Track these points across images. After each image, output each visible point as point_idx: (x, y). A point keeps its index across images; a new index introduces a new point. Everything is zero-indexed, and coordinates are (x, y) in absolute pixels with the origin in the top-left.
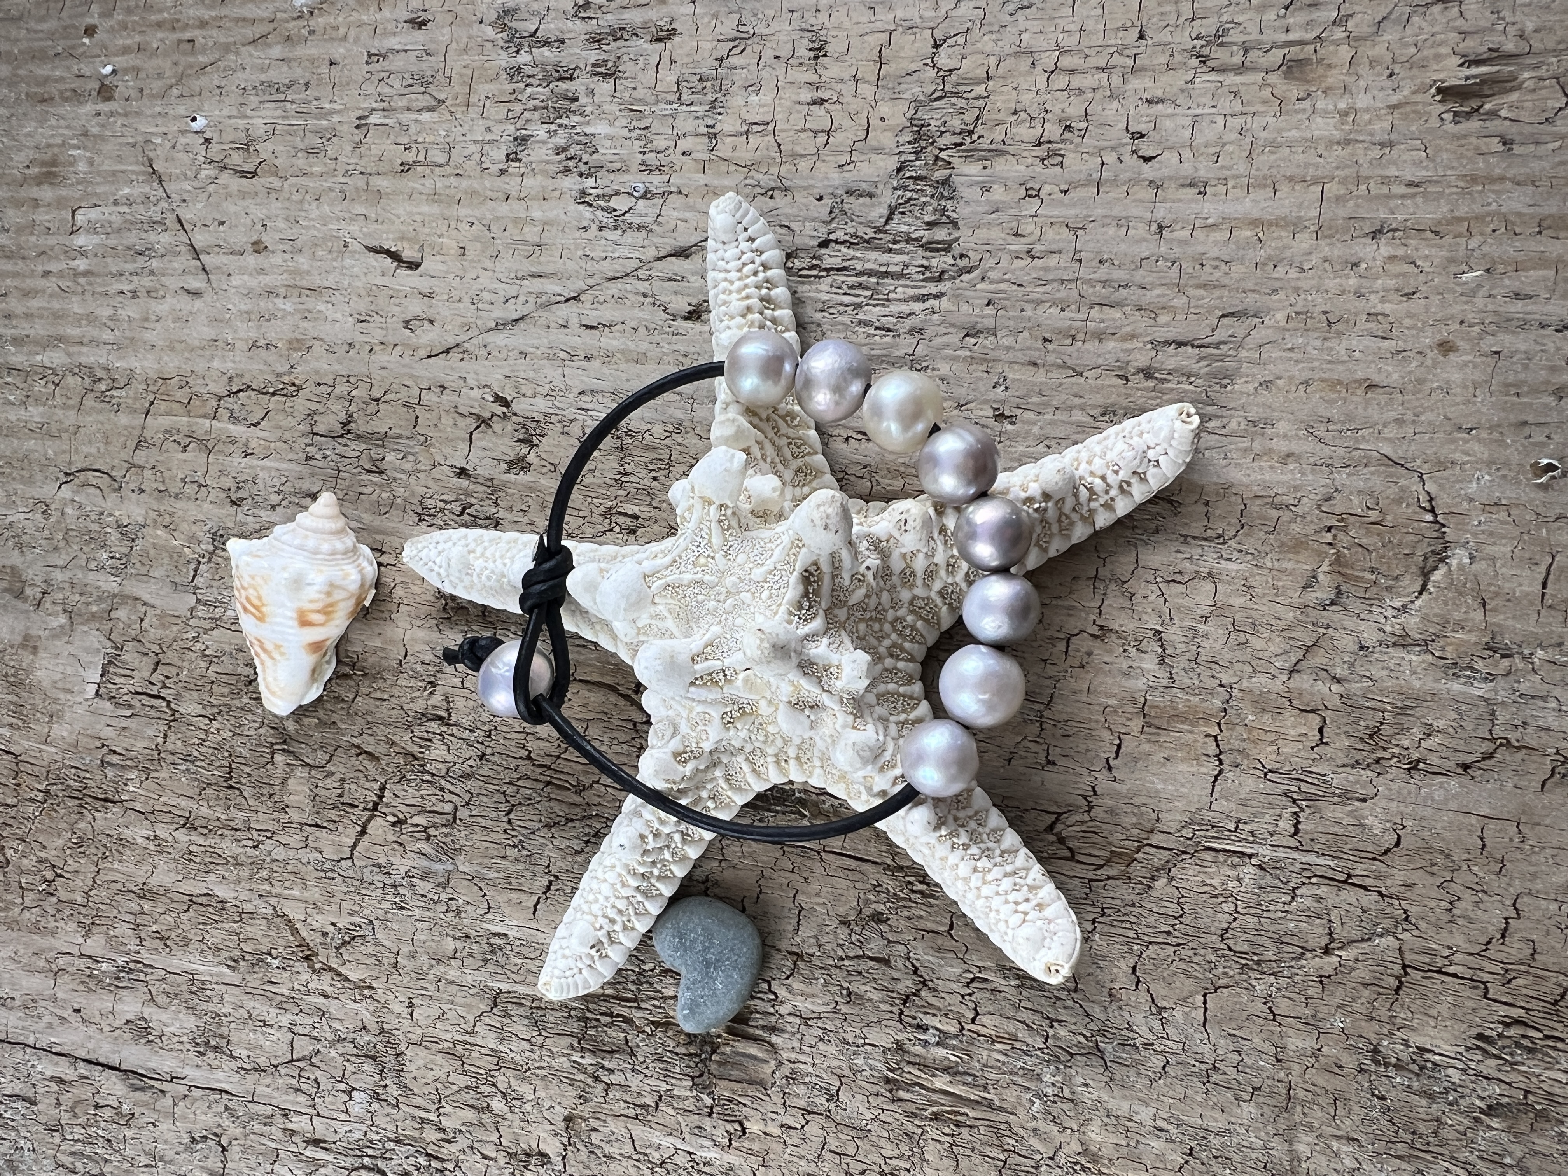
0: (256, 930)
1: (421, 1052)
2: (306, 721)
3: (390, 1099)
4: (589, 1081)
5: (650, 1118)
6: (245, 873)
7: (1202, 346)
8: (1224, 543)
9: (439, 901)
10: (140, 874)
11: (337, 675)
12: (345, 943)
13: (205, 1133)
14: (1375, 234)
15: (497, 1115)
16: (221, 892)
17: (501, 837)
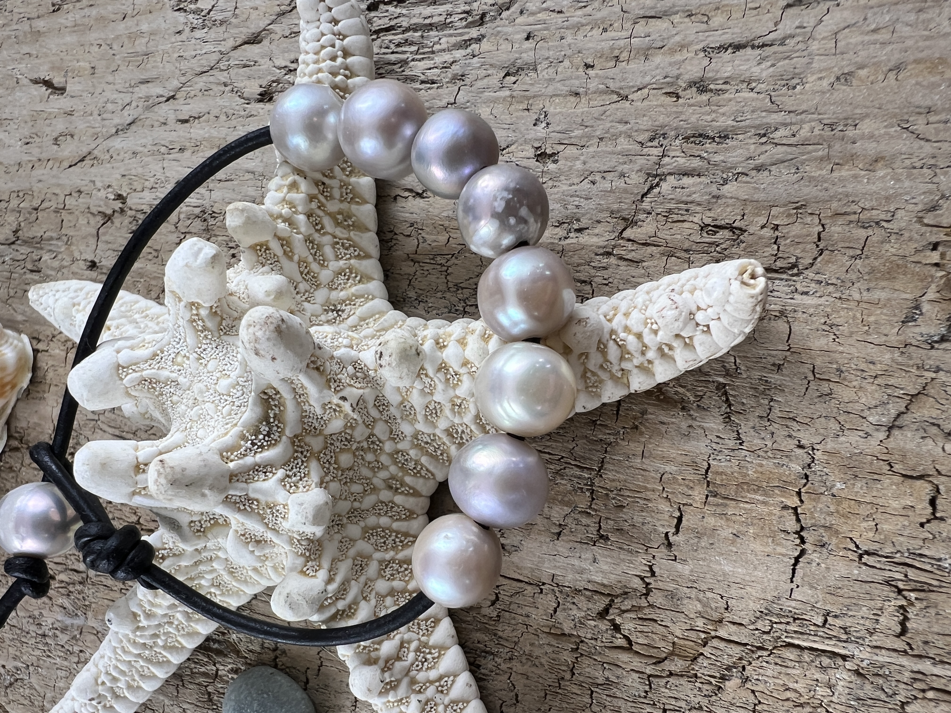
7: (765, 46)
8: (797, 275)
12: (12, 684)
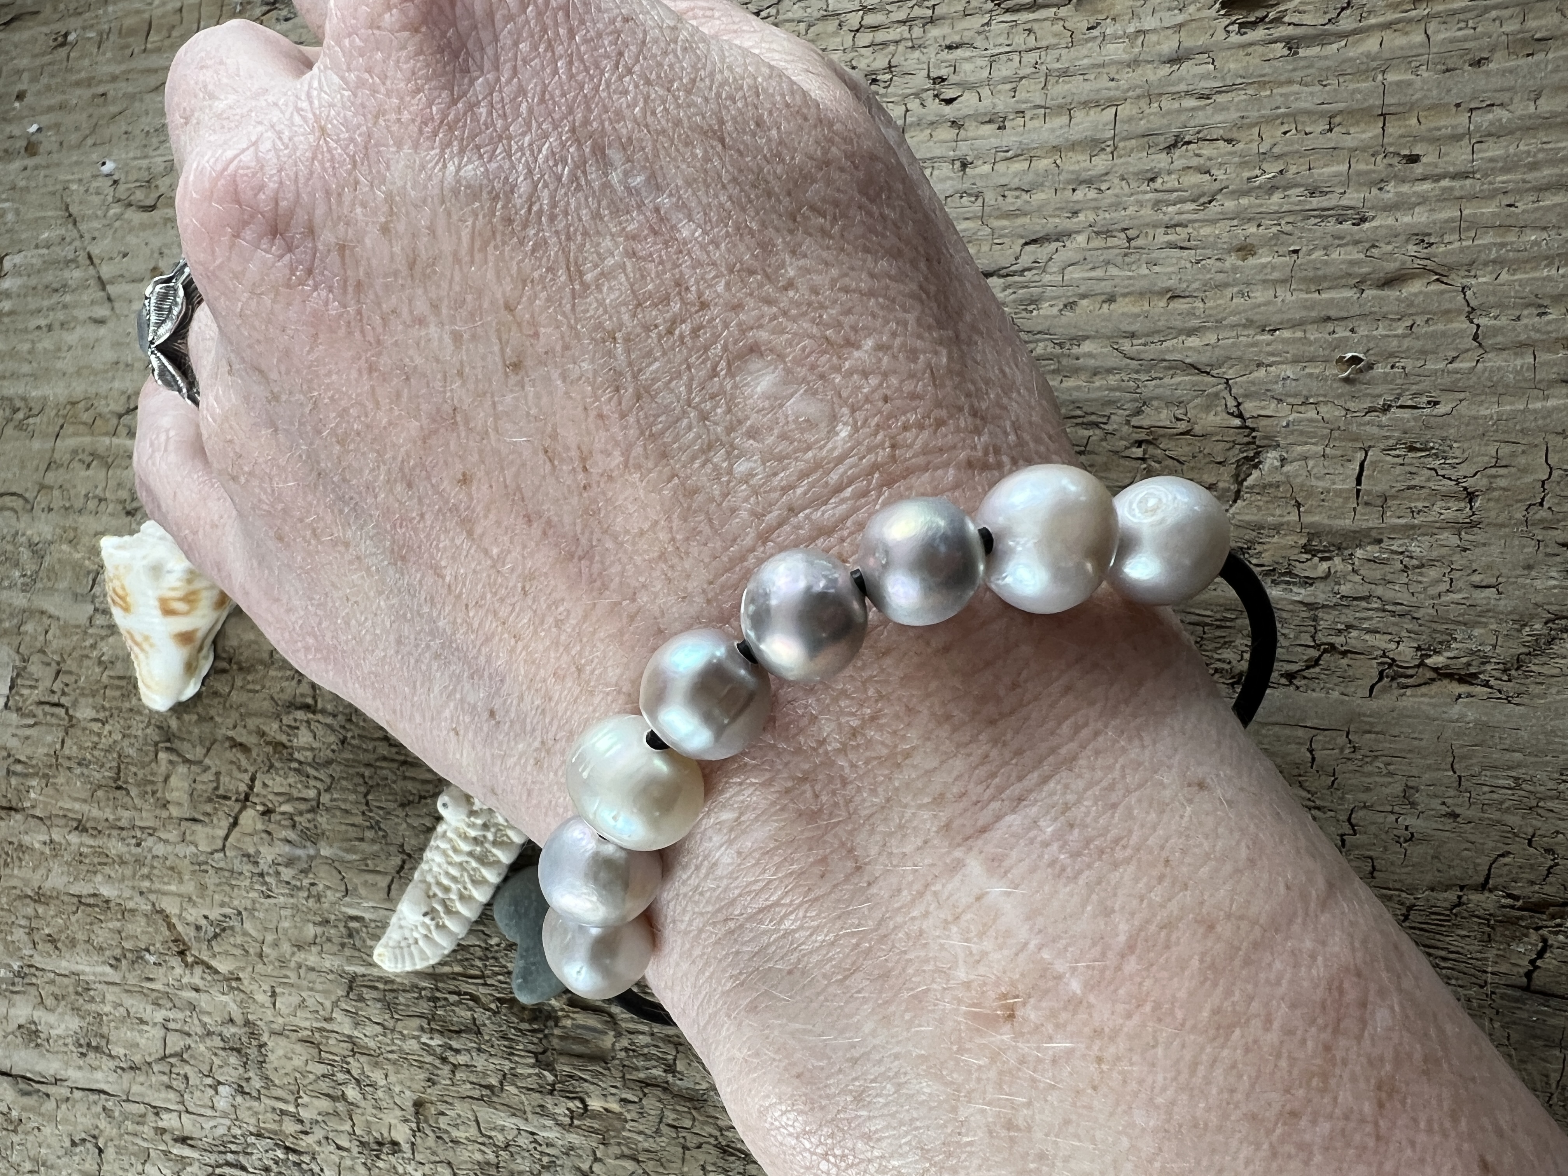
0: (137, 927)
1: (282, 1042)
2: (186, 717)
3: (255, 1094)
4: (437, 1062)
5: (495, 1099)
6: (128, 872)
7: (1008, 275)
9: (300, 889)
10: (36, 879)
11: (214, 671)
12: (216, 936)
13: (83, 1135)
14: (1170, 148)
15: (352, 1104)
16: (106, 891)
17: (359, 820)
